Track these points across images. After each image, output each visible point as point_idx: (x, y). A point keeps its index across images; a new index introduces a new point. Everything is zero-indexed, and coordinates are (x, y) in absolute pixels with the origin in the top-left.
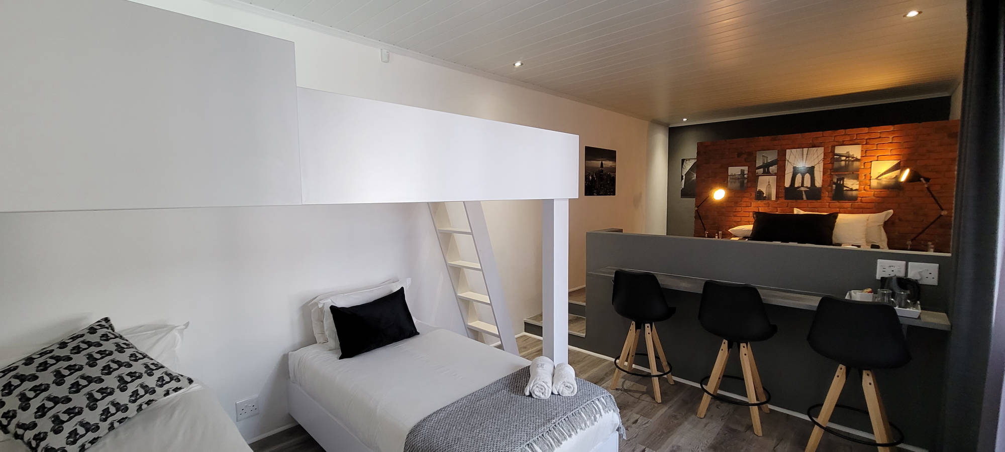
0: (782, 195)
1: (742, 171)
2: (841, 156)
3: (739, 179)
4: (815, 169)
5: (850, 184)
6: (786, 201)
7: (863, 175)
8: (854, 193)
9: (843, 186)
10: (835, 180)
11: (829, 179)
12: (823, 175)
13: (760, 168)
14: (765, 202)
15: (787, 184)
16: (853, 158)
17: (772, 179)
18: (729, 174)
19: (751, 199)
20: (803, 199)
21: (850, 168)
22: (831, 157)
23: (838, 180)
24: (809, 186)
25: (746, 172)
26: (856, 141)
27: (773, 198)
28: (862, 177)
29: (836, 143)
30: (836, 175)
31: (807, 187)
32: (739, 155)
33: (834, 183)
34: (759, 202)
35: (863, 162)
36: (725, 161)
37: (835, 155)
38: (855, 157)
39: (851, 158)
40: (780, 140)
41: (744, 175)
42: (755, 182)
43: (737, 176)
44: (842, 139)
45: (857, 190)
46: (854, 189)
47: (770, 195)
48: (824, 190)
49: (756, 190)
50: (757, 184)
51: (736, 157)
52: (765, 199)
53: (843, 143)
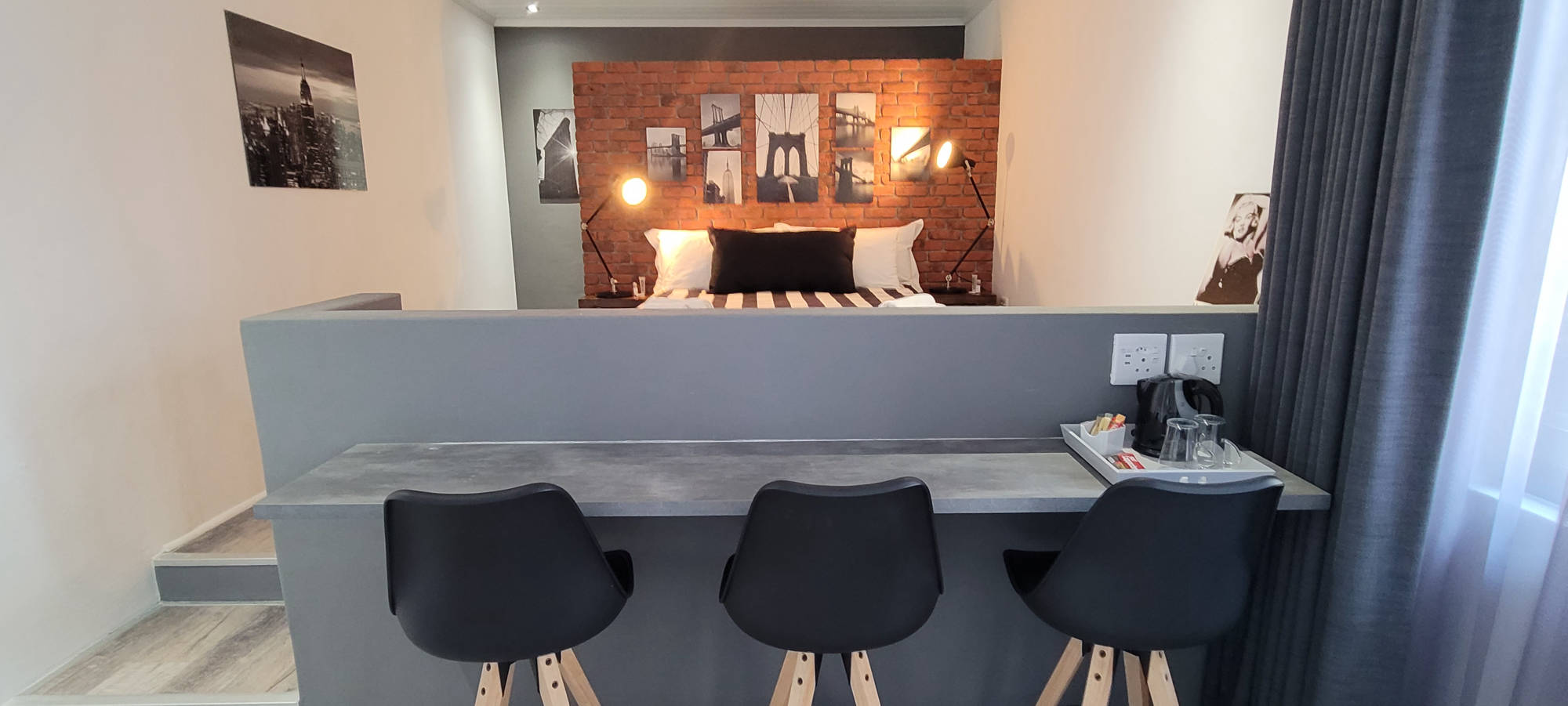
0: (753, 192)
1: (675, 139)
2: (845, 114)
3: (669, 156)
4: (806, 139)
5: (862, 170)
6: (759, 205)
7: (880, 153)
8: (868, 189)
9: (850, 174)
10: (838, 163)
11: (828, 161)
12: (820, 151)
13: (708, 132)
14: (722, 207)
15: (761, 171)
16: (864, 119)
17: (733, 158)
18: (649, 144)
19: (696, 202)
20: (787, 200)
21: (861, 140)
22: (830, 115)
23: (843, 162)
24: (798, 175)
25: (683, 141)
26: (869, 86)
27: (738, 200)
28: (878, 159)
29: (837, 88)
30: (841, 153)
31: (795, 177)
32: (667, 101)
33: (837, 169)
34: (711, 207)
35: (878, 128)
36: (636, 113)
37: (836, 111)
38: (867, 117)
39: (860, 119)
40: (742, 72)
41: (678, 148)
42: (702, 164)
43: (665, 149)
44: (845, 80)
45: (871, 183)
46: (867, 181)
47: (731, 194)
48: (821, 183)
49: (705, 182)
50: (706, 169)
51: (660, 105)
52: (722, 202)
53: (848, 88)
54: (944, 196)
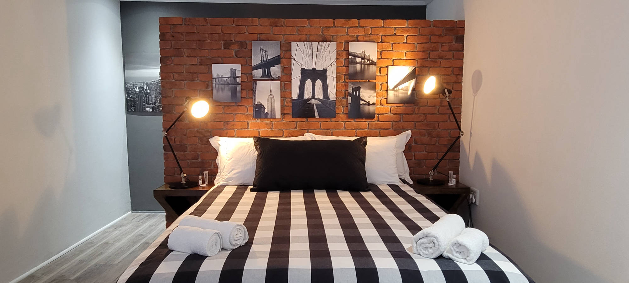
0: (289, 110)
1: (233, 72)
2: (356, 56)
3: (228, 84)
4: (328, 73)
5: (367, 95)
6: (294, 119)
7: (380, 83)
8: (372, 108)
9: (359, 98)
10: (351, 90)
11: (343, 89)
12: (337, 82)
13: (257, 67)
14: (266, 121)
15: (295, 95)
16: (368, 60)
17: (275, 86)
18: (214, 76)
19: (247, 117)
20: (314, 117)
22: (345, 57)
23: (354, 89)
24: (322, 98)
25: (238, 74)
26: (372, 37)
27: (278, 115)
28: (379, 87)
29: (350, 39)
30: (353, 83)
31: (319, 100)
32: (227, 45)
33: (349, 95)
34: (259, 121)
35: (379, 66)
36: (205, 53)
37: (349, 54)
38: (371, 59)
39: (366, 61)
40: (282, 26)
41: (235, 78)
42: (252, 90)
43: (225, 79)
44: (356, 33)
45: (374, 104)
46: (371, 103)
47: (273, 111)
48: (338, 105)
49: (254, 103)
50: (255, 93)
51: (223, 48)
52: (266, 117)
53: (357, 38)
54: (426, 115)
